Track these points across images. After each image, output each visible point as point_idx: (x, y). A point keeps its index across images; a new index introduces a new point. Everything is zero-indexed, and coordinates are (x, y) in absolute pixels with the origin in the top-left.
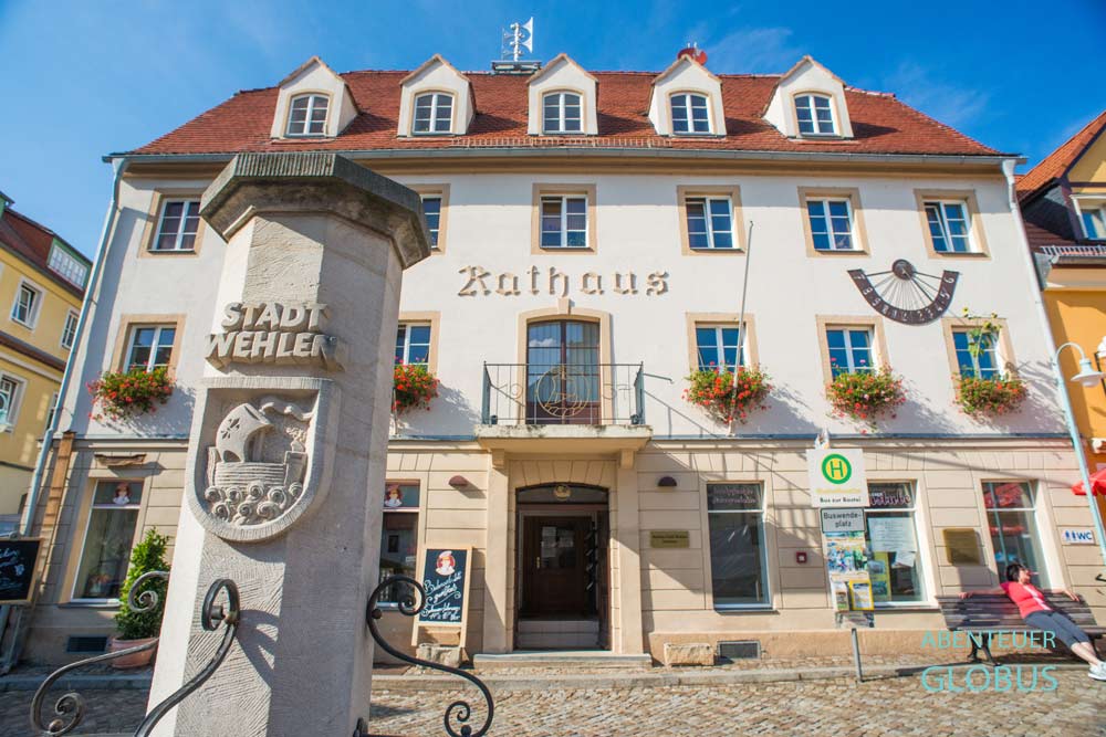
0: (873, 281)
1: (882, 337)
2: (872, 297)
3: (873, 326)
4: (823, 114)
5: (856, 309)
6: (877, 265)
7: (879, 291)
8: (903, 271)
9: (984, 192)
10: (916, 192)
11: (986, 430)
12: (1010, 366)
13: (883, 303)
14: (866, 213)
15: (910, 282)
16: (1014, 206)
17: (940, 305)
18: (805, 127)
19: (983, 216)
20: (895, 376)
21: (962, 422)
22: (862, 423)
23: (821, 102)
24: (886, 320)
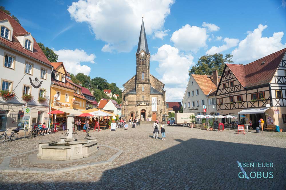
0: (32, 80)
1: (31, 89)
2: (31, 83)
3: (30, 87)
4: (29, 45)
5: (29, 84)
6: (33, 78)
7: (33, 82)
8: (36, 79)
9: (48, 70)
10: (41, 67)
11: (40, 105)
12: (44, 96)
13: (33, 84)
14: (34, 69)
15: (37, 81)
16: (51, 74)
17: (40, 86)
18: (26, 46)
19: (47, 74)
20: (32, 96)
21: (38, 103)
22: (26, 102)
23: (30, 42)
24: (32, 87)
